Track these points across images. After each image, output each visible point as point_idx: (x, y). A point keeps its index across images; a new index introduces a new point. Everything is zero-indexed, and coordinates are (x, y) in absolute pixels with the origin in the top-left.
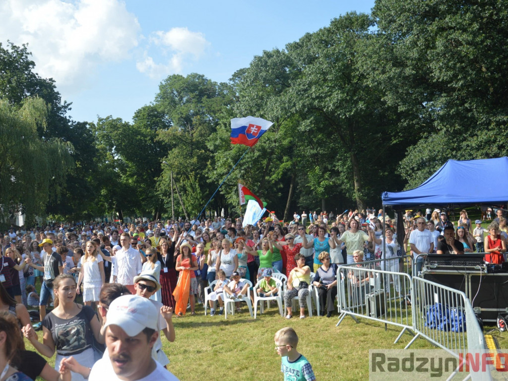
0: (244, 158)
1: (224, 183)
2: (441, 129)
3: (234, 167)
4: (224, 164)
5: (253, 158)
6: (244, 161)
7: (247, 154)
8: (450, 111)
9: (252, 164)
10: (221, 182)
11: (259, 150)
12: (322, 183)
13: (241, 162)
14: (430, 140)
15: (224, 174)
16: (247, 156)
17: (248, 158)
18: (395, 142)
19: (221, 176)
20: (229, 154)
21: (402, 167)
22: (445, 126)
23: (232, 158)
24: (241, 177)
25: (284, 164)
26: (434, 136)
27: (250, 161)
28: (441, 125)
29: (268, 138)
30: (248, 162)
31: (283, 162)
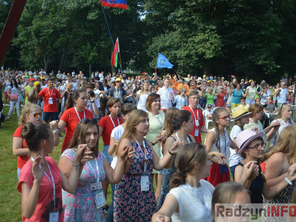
0: (42, 32)
1: (24, 47)
2: (178, 29)
3: (34, 37)
4: (24, 34)
5: (49, 33)
6: (43, 34)
7: (44, 29)
8: (184, 19)
9: (48, 37)
10: (22, 46)
11: (53, 28)
12: (91, 54)
13: (41, 34)
14: (171, 34)
15: (24, 42)
16: (45, 31)
17: (46, 32)
18: (131, 32)
19: (22, 42)
20: (32, 28)
21: (149, 49)
22: (180, 28)
23: (34, 32)
24: (37, 44)
25: (61, 39)
26: (173, 33)
27: (47, 35)
28: (177, 26)
29: (57, 20)
30: (45, 35)
31: (60, 38)
